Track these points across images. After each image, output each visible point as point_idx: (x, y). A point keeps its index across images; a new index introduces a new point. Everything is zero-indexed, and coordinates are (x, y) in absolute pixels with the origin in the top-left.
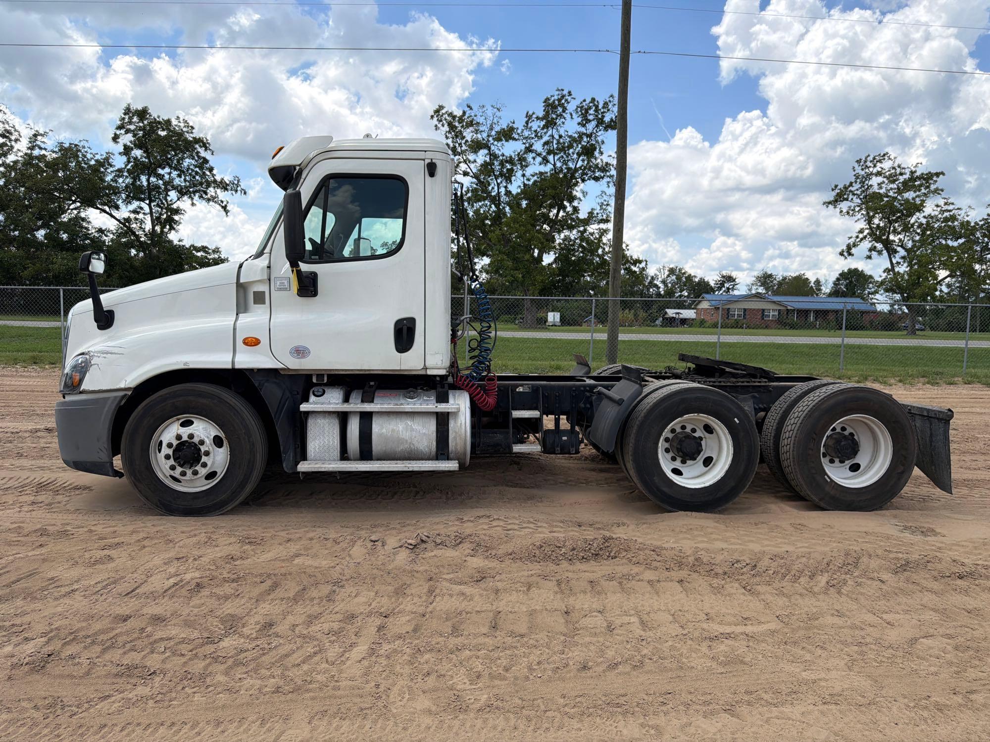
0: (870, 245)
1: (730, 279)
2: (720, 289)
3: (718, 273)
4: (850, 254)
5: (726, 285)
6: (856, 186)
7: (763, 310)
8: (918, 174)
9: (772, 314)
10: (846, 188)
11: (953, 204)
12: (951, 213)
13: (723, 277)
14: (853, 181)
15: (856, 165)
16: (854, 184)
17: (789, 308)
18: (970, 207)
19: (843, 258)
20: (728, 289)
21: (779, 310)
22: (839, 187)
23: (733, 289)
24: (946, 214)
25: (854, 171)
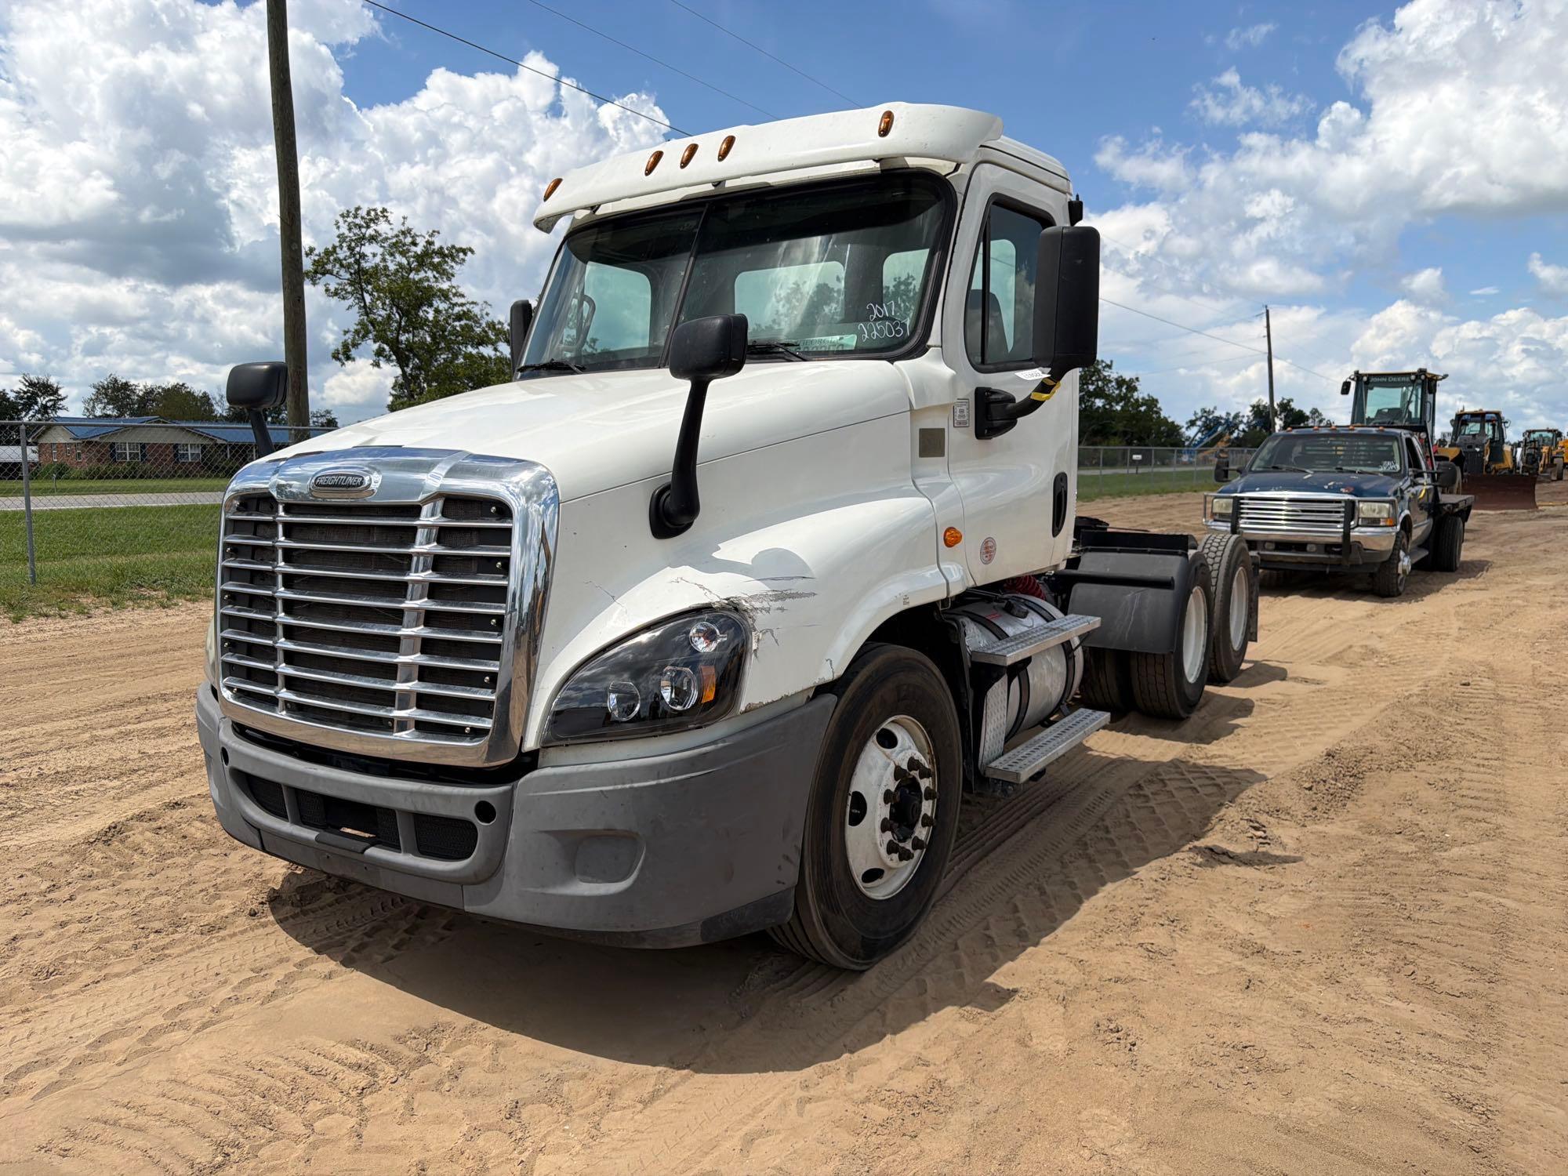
0: (376, 346)
1: (47, 389)
2: (27, 406)
3: (20, 378)
4: (348, 358)
5: (42, 400)
6: (343, 253)
7: (176, 446)
8: (436, 246)
9: (192, 453)
10: (327, 253)
11: (463, 296)
12: (465, 309)
13: (31, 384)
14: (337, 244)
15: (341, 220)
16: (338, 250)
17: (219, 442)
18: (486, 302)
19: (338, 363)
20: (45, 407)
21: (204, 447)
22: (316, 252)
23: (55, 408)
24: (457, 309)
25: (338, 228)
